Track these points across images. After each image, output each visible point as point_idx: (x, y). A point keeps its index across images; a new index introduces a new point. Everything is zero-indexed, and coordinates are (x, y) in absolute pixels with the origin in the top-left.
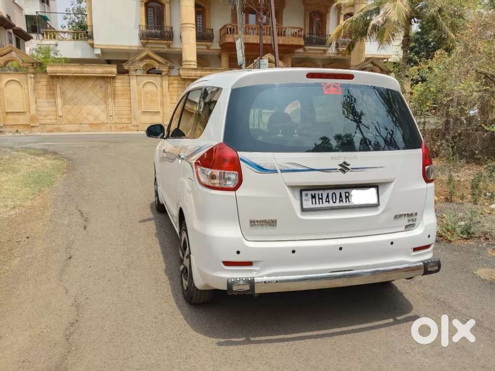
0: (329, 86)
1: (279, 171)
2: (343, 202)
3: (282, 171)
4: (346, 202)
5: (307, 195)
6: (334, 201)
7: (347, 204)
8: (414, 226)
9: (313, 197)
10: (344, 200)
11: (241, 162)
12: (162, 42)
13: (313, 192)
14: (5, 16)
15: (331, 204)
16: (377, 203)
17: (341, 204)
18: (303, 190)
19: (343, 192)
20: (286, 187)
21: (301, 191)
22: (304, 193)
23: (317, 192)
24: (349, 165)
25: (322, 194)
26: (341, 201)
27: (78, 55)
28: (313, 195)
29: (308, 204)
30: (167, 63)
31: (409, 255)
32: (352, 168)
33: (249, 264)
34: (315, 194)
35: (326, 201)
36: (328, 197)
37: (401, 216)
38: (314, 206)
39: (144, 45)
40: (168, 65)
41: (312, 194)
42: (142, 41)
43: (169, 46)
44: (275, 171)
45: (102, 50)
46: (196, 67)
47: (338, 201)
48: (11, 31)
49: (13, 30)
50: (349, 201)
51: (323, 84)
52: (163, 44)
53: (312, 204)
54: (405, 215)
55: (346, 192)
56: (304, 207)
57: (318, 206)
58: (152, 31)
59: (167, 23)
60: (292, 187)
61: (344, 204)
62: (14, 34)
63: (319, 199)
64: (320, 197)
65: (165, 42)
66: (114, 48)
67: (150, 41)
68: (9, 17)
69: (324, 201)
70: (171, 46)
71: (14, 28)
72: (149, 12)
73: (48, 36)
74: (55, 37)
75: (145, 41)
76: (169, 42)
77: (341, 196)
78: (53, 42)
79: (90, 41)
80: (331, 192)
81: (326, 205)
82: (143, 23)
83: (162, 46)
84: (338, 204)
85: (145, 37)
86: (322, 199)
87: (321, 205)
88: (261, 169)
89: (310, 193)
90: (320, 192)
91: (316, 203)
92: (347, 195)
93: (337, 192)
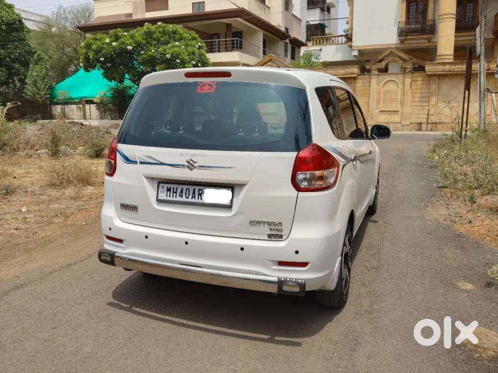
0: (204, 85)
1: (138, 163)
2: (195, 199)
3: (141, 163)
4: (198, 198)
5: (163, 187)
6: (187, 196)
7: (200, 201)
8: (282, 238)
9: (169, 190)
10: (197, 197)
11: (117, 153)
12: (422, 36)
13: (169, 186)
14: (283, 29)
15: (184, 199)
16: (230, 204)
17: (193, 200)
18: (161, 182)
19: (197, 188)
20: (143, 178)
21: (159, 183)
22: (161, 185)
23: (172, 186)
24: (195, 162)
25: (177, 188)
26: (193, 197)
27: (338, 58)
28: (169, 188)
29: (163, 196)
30: (412, 59)
31: (268, 267)
32: (199, 166)
33: (121, 241)
34: (170, 187)
35: (179, 196)
36: (182, 192)
37: (259, 223)
38: (168, 198)
39: (402, 42)
40: (413, 61)
41: (167, 187)
42: (400, 38)
43: (429, 40)
44: (135, 162)
45: (360, 51)
46: (452, 61)
47: (190, 197)
48: (287, 41)
49: (290, 40)
50: (201, 199)
51: (200, 83)
52: (424, 38)
53: (167, 196)
54: (264, 223)
55: (199, 190)
56: (159, 198)
57: (171, 199)
58: (412, 26)
59: (430, 16)
60: (151, 179)
61: (196, 200)
62: (290, 43)
63: (174, 192)
64: (175, 191)
65: (425, 36)
66: (375, 47)
67: (409, 37)
68: (287, 29)
69: (178, 195)
70: (432, 41)
71: (290, 38)
72: (411, 7)
73: (315, 43)
74: (320, 43)
75: (404, 38)
76: (430, 36)
77: (194, 193)
78: (318, 48)
79: (349, 44)
80: (185, 187)
81: (179, 199)
82: (404, 19)
83: (420, 42)
84: (190, 200)
85: (403, 33)
86: (176, 192)
87: (174, 199)
88: (127, 160)
89: (166, 186)
90: (175, 186)
91: (170, 196)
92: (200, 192)
93: (191, 188)
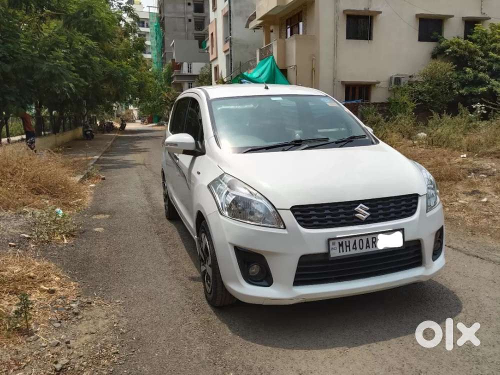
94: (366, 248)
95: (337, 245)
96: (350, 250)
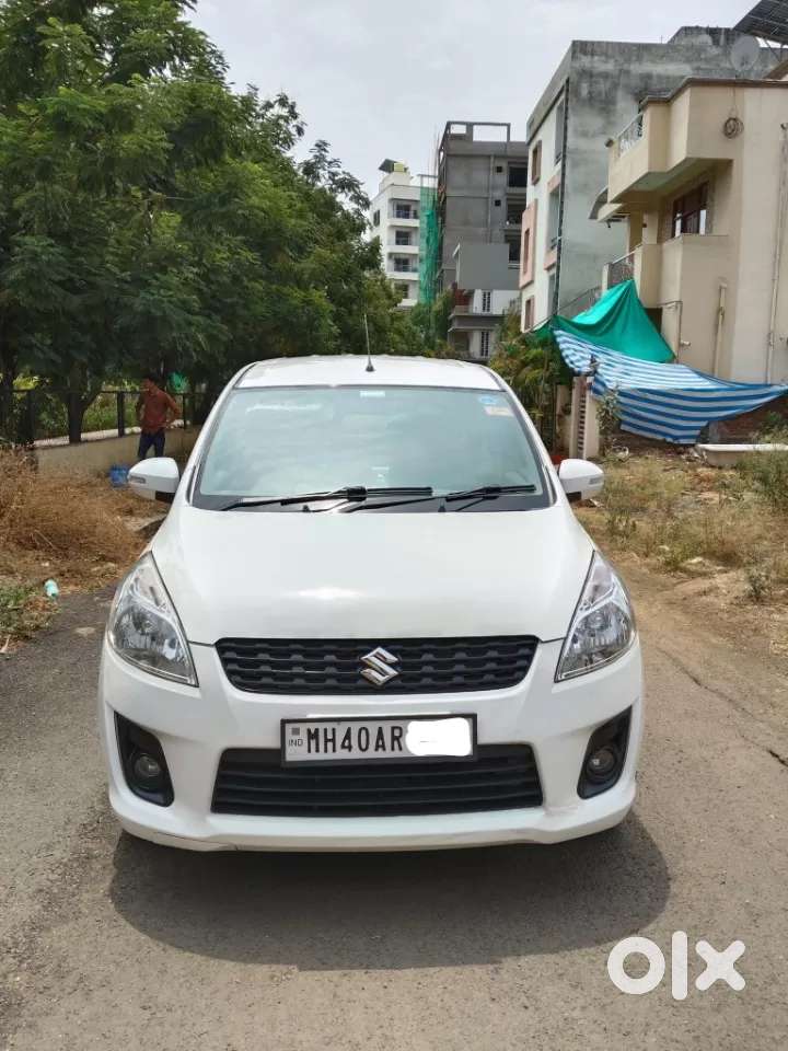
94: (376, 750)
95: (303, 736)
96: (334, 750)
